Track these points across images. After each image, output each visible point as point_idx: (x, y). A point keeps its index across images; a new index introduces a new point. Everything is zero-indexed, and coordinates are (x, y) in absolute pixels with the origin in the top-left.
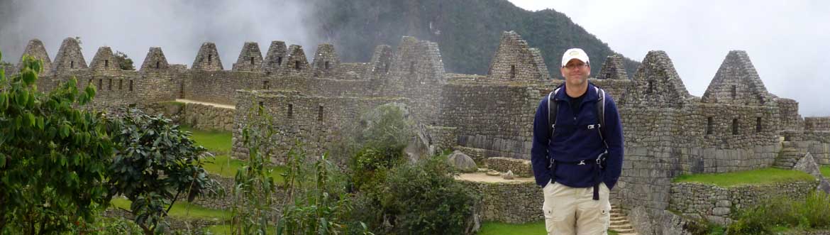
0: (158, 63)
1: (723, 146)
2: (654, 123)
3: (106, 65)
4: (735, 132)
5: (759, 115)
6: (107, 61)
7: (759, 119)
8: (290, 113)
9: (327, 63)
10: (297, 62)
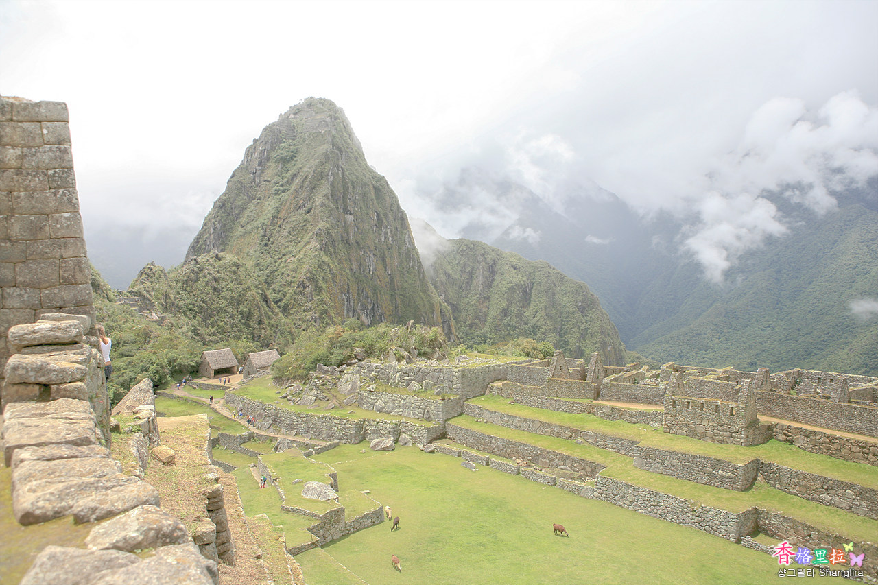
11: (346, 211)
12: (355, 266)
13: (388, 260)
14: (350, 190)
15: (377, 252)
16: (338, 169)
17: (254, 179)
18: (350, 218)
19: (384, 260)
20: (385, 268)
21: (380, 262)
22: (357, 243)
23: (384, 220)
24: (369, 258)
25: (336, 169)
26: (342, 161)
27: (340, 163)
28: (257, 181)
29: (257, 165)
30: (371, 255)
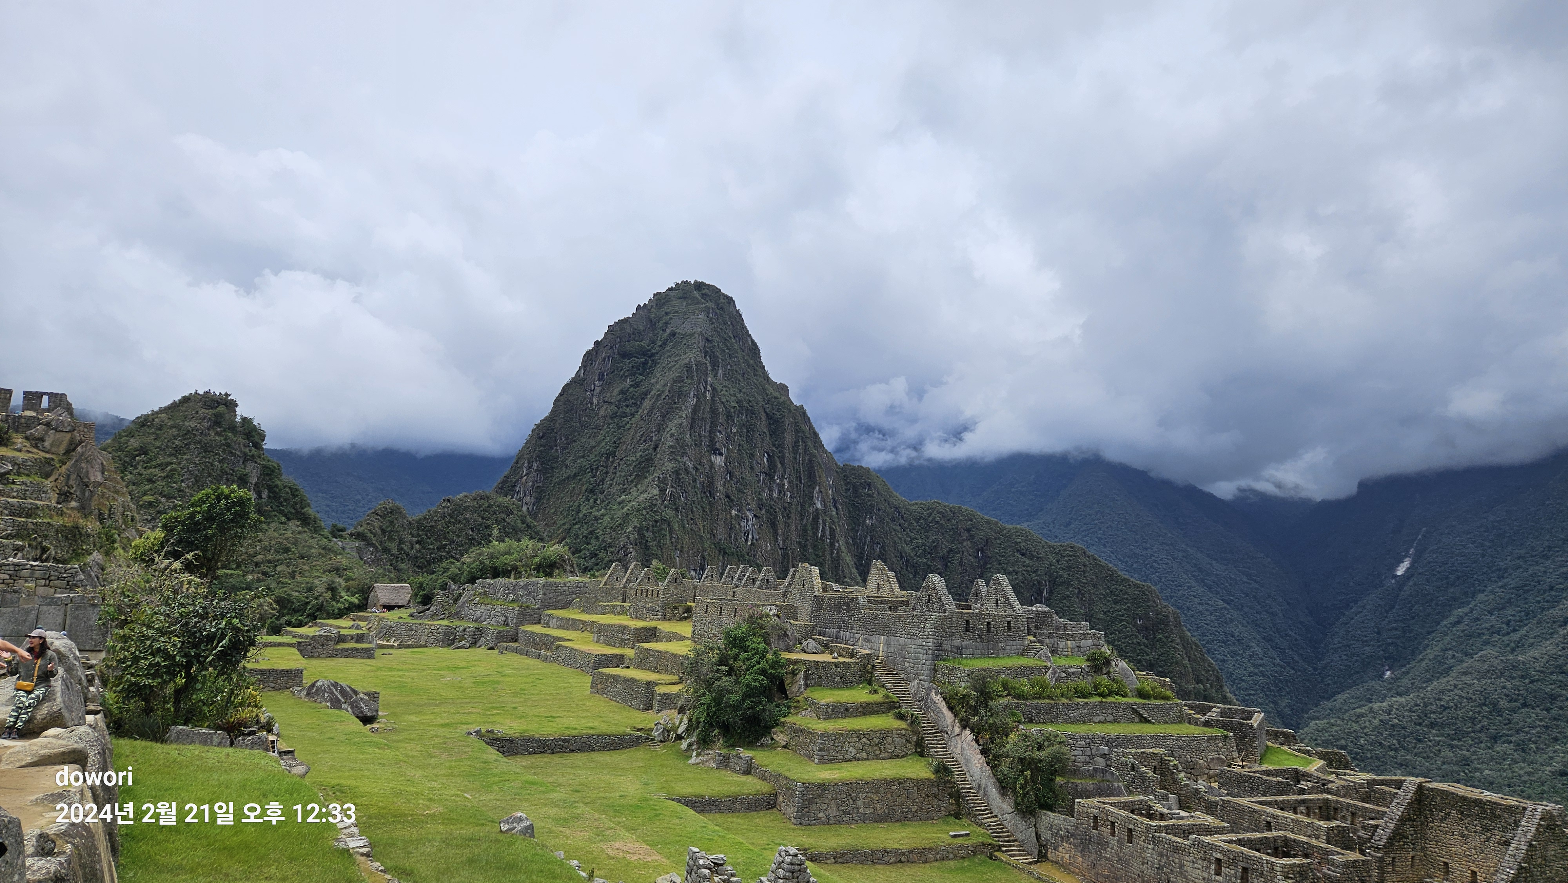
0: (676, 580)
1: (979, 641)
7: (1009, 623)
8: (721, 613)
9: (767, 580)
13: (781, 526)
15: (763, 512)
16: (705, 388)
17: (592, 398)
18: (719, 460)
19: (773, 525)
21: (767, 528)
22: (728, 496)
23: (779, 466)
24: (748, 521)
25: (702, 388)
26: (715, 376)
27: (709, 379)
28: (595, 401)
29: (596, 378)
30: (750, 517)
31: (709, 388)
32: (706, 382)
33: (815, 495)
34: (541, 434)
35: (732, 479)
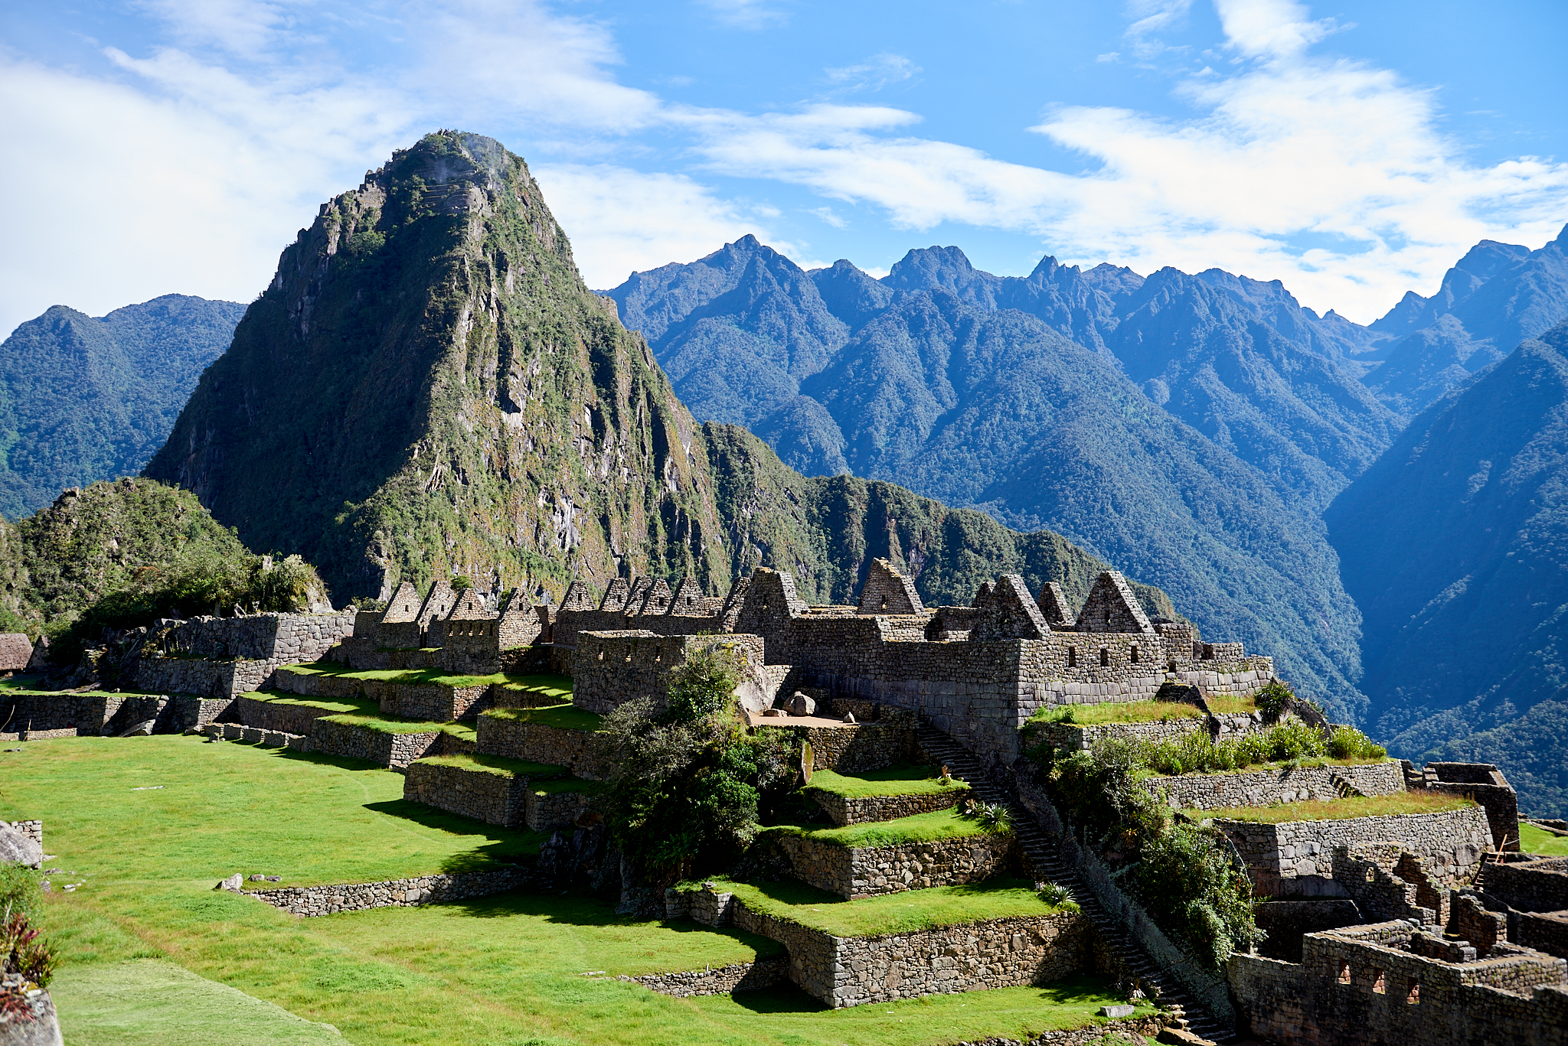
0: (521, 605)
1: (1089, 680)
2: (1004, 657)
3: (470, 608)
4: (1104, 663)
5: (1133, 643)
6: (470, 604)
7: (1134, 648)
8: (627, 655)
10: (661, 599)
11: (507, 404)
12: (524, 533)
13: (615, 521)
14: (517, 353)
15: (587, 499)
16: (488, 304)
17: (299, 326)
18: (514, 420)
19: (605, 521)
20: (608, 540)
21: (594, 524)
22: (530, 476)
23: (610, 427)
24: (563, 514)
25: (482, 303)
26: (502, 286)
27: (493, 290)
28: (304, 328)
29: (305, 291)
30: (567, 508)
31: (493, 304)
32: (489, 296)
33: (666, 471)
34: (216, 384)
35: (535, 450)
